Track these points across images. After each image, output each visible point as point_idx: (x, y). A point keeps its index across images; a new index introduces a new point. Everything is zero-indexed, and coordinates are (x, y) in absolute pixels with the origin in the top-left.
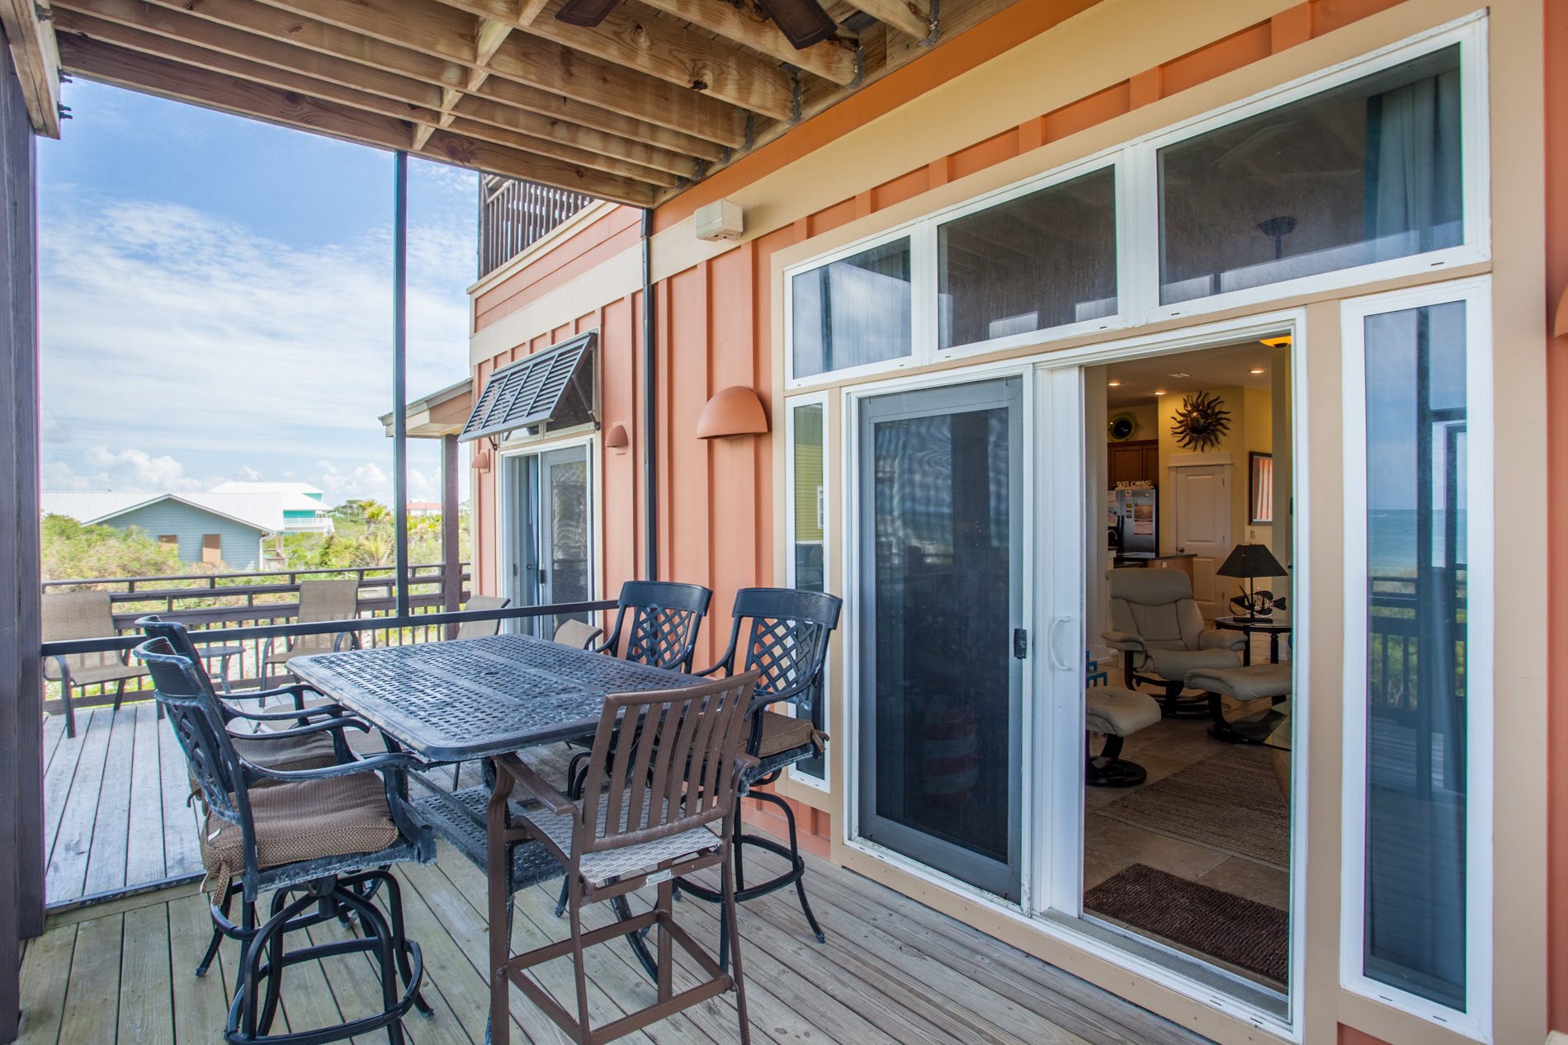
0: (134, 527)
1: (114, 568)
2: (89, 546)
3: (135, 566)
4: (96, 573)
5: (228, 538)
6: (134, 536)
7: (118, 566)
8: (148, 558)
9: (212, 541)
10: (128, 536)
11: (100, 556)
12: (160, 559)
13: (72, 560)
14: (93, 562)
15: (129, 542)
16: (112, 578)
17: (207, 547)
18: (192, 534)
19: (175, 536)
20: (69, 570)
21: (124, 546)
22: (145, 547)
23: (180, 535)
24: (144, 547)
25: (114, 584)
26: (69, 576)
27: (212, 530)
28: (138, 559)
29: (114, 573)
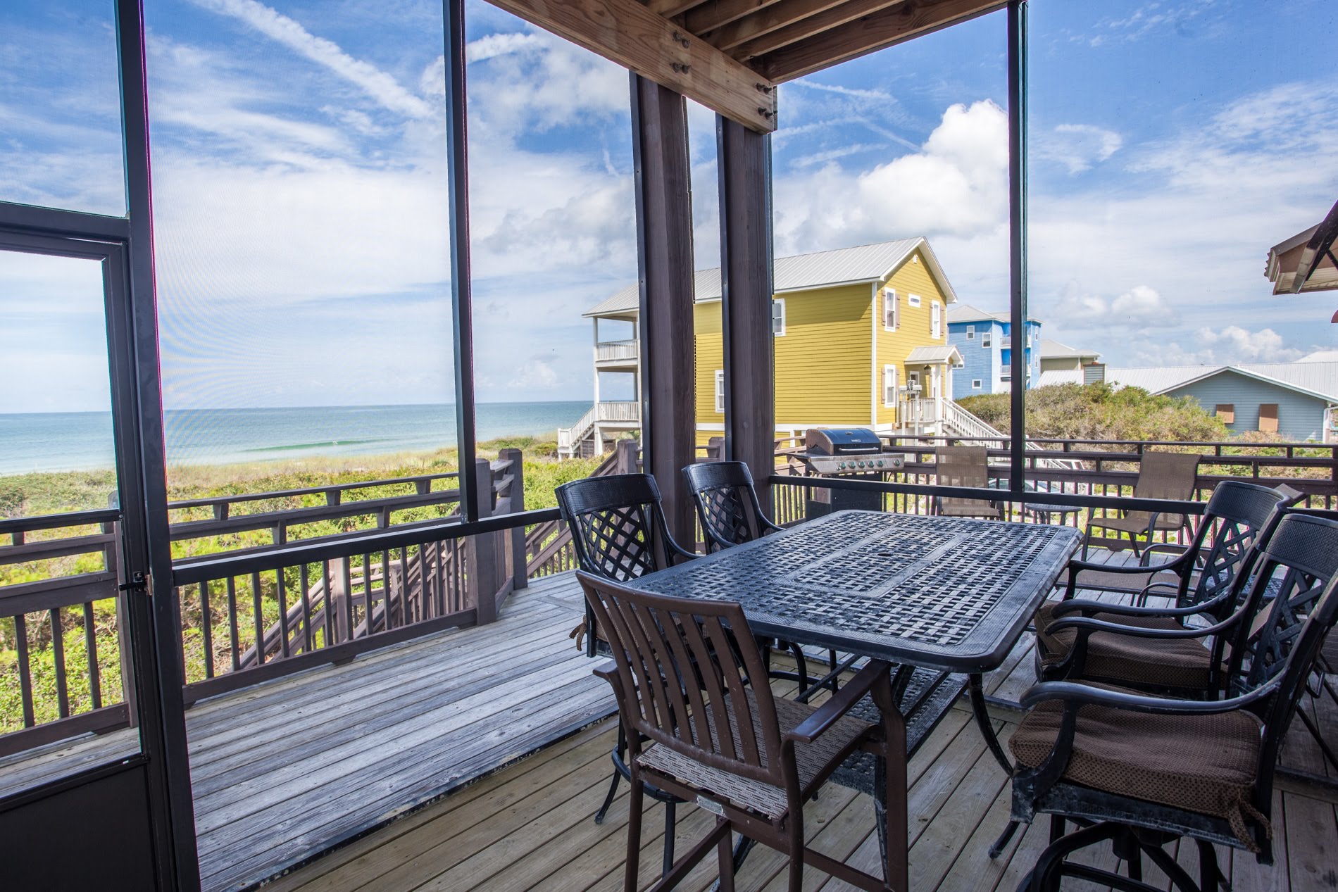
0: (1187, 397)
1: (1166, 432)
2: (1147, 412)
3: (1184, 431)
4: (1151, 435)
5: (1286, 409)
6: (1188, 405)
7: (1170, 430)
8: (1195, 425)
9: (1269, 411)
10: (1183, 404)
11: (1155, 421)
12: (1206, 426)
13: (1133, 424)
14: (1149, 426)
15: (1182, 411)
16: (1164, 440)
17: (1264, 416)
18: (1249, 404)
19: (1232, 405)
20: (1130, 432)
21: (1176, 414)
22: (1197, 414)
23: (1236, 404)
24: (1193, 414)
25: (1165, 446)
26: (1130, 436)
27: (1268, 400)
28: (1186, 426)
29: (1166, 436)
